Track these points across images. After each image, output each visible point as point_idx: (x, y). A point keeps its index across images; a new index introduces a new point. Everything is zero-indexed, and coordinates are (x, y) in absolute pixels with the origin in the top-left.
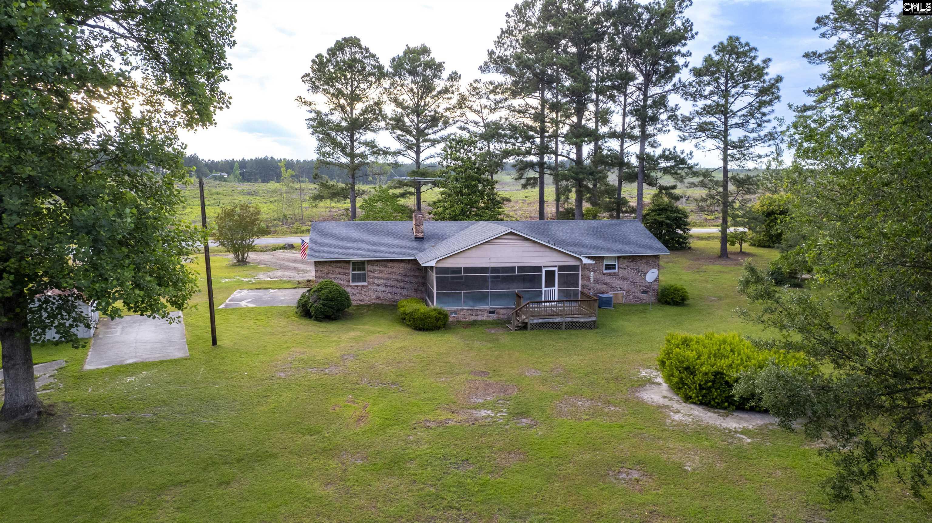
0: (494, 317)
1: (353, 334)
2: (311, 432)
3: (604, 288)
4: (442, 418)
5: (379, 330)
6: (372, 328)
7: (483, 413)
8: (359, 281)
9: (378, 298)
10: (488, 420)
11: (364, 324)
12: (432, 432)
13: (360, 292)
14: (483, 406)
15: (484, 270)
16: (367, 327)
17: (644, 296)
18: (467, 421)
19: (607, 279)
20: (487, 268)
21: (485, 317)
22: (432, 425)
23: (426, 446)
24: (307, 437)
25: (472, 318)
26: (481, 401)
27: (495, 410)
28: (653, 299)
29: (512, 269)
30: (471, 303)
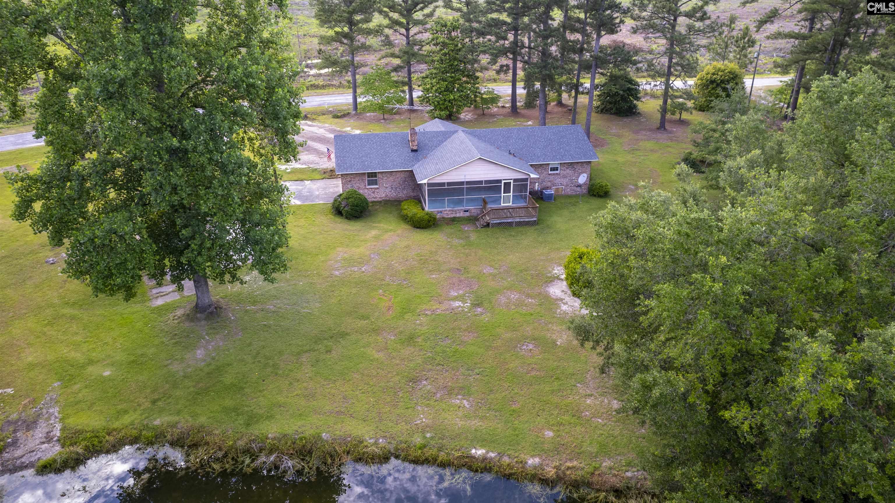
0: (467, 214)
1: (374, 232)
2: (364, 317)
3: (549, 184)
4: (434, 307)
5: (391, 228)
6: (386, 226)
7: (457, 304)
8: (373, 184)
9: (386, 196)
10: (459, 309)
11: (379, 222)
12: (429, 317)
13: (374, 192)
14: (456, 299)
15: (462, 183)
16: (382, 225)
17: (578, 189)
18: (447, 310)
19: (551, 178)
20: (463, 182)
21: (461, 214)
22: (429, 313)
23: (426, 328)
24: (362, 322)
25: (452, 216)
26: (456, 294)
27: (464, 302)
28: (584, 191)
29: (480, 182)
30: (452, 206)
